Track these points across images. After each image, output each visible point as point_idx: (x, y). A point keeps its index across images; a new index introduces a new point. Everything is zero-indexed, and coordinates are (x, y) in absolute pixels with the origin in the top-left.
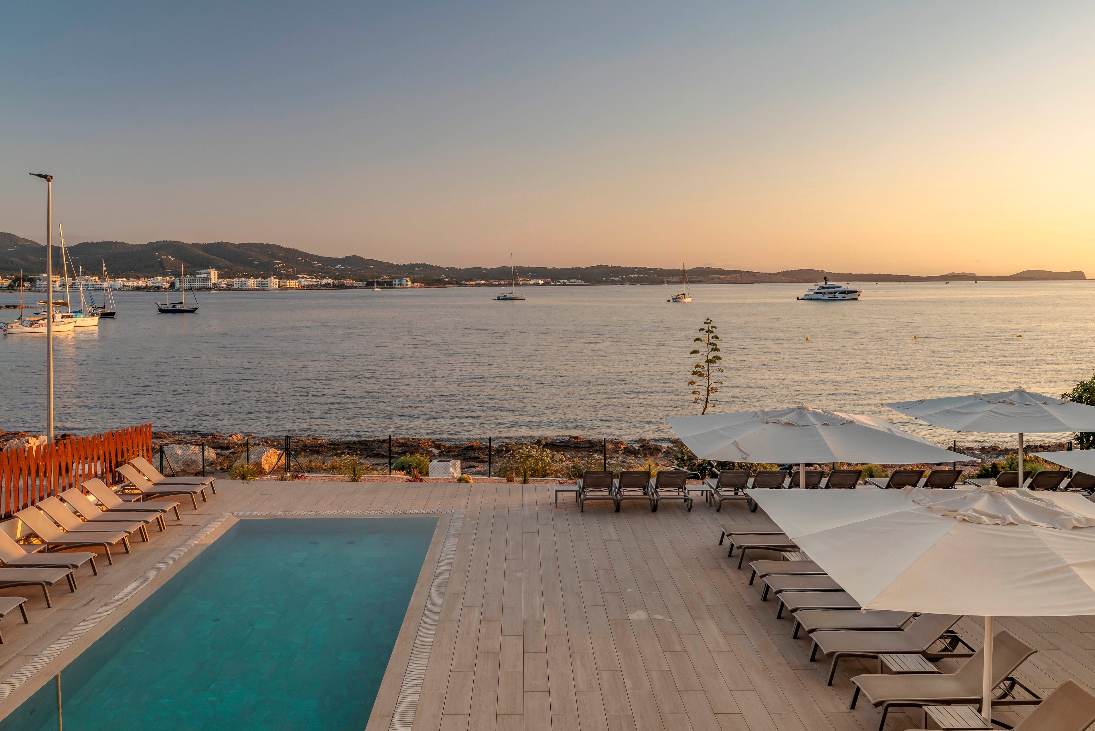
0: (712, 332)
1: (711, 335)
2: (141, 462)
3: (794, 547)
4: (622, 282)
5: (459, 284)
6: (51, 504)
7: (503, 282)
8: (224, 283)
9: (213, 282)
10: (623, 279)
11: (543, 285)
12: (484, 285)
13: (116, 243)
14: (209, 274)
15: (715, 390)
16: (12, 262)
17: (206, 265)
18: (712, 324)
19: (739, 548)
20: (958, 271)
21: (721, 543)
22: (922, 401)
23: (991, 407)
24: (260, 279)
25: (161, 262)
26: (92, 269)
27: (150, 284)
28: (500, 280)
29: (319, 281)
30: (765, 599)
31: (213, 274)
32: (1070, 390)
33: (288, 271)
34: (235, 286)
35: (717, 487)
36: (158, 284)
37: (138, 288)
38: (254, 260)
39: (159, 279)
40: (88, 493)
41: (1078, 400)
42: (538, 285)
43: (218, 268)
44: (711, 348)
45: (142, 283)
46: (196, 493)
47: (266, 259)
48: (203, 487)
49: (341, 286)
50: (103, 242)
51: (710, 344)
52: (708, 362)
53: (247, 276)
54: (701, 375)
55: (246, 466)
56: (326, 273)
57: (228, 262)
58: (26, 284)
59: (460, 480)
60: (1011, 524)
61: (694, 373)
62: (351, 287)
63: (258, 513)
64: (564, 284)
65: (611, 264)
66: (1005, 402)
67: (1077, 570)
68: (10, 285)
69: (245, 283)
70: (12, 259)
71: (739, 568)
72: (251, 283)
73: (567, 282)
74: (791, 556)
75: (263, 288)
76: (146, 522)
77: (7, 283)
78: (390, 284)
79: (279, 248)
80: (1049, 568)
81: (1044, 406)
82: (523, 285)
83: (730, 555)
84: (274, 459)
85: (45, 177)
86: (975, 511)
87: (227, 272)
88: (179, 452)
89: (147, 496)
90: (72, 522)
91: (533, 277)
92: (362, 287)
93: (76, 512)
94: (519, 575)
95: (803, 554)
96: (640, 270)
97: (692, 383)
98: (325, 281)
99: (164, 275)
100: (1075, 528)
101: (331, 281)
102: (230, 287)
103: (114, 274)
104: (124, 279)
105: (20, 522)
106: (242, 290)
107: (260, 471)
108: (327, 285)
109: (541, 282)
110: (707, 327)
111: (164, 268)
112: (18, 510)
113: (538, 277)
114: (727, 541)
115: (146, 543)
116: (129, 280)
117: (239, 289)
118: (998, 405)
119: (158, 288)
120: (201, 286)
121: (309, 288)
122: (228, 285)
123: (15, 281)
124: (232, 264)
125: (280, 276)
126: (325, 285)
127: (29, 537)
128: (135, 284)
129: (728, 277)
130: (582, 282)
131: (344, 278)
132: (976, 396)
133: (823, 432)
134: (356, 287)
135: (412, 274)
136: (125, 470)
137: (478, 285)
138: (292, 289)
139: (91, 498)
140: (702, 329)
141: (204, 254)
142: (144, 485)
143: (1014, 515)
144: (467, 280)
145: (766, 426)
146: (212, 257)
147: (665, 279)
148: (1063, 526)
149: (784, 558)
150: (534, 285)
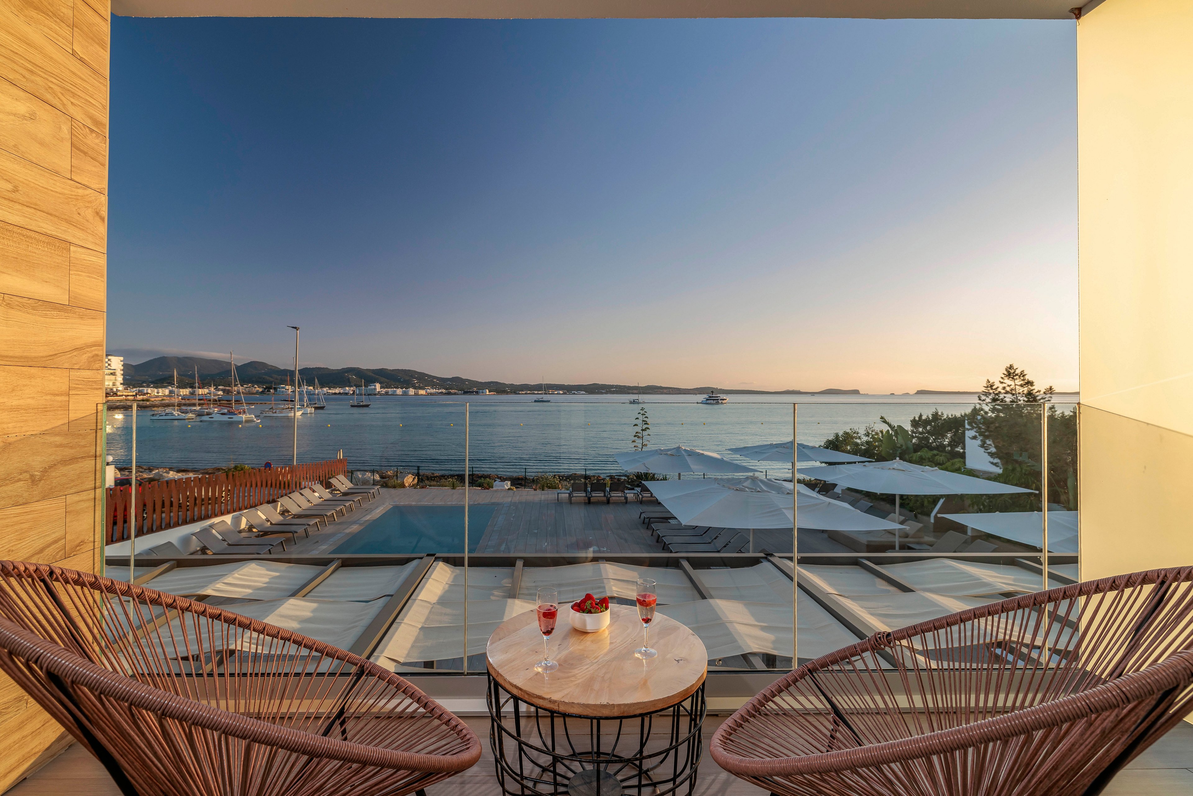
0: (645, 415)
1: (644, 416)
2: (341, 477)
3: (675, 518)
4: (606, 393)
5: (515, 393)
6: (296, 496)
7: (540, 392)
8: (384, 391)
9: (377, 391)
10: (607, 391)
11: (562, 394)
12: (529, 393)
13: (323, 368)
14: (375, 386)
15: (646, 445)
16: (264, 378)
17: (374, 381)
18: (645, 410)
19: (647, 518)
20: (791, 389)
21: (640, 518)
22: (745, 448)
23: (776, 449)
24: (404, 389)
25: (349, 379)
26: (310, 383)
27: (342, 391)
28: (538, 391)
29: (437, 391)
30: (657, 542)
31: (378, 386)
32: (822, 444)
33: (420, 385)
34: (390, 393)
35: (641, 492)
36: (347, 391)
37: (335, 394)
38: (401, 378)
39: (347, 388)
40: (314, 491)
41: (827, 448)
42: (560, 394)
43: (380, 383)
44: (644, 423)
45: (337, 391)
46: (370, 493)
47: (407, 378)
48: (374, 490)
49: (449, 394)
50: (316, 368)
51: (644, 421)
52: (643, 430)
53: (397, 388)
54: (639, 437)
55: (396, 481)
56: (441, 386)
57: (386, 380)
58: (271, 390)
59: (509, 489)
60: (759, 491)
61: (635, 436)
62: (455, 394)
63: (402, 503)
64: (574, 394)
65: (600, 383)
66: (784, 447)
67: (784, 511)
68: (262, 391)
69: (395, 391)
70: (264, 376)
71: (647, 528)
72: (399, 391)
73: (576, 393)
74: (672, 522)
75: (405, 394)
76: (345, 506)
77: (261, 390)
78: (477, 393)
79: (415, 372)
80: (772, 509)
81: (803, 449)
82: (551, 394)
83: (644, 523)
84: (411, 480)
85: (295, 328)
86: (743, 486)
87: (386, 385)
88: (360, 476)
89: (345, 494)
90: (305, 505)
91: (556, 390)
92: (461, 394)
93: (309, 501)
94: (536, 531)
95: (679, 521)
96: (617, 386)
97: (634, 441)
98: (440, 391)
99: (350, 386)
100: (788, 493)
101: (444, 391)
102: (387, 393)
103: (322, 386)
104: (327, 388)
105: (279, 503)
106: (394, 395)
107: (403, 486)
108: (441, 393)
109: (561, 392)
110: (642, 412)
111: (350, 382)
112: (278, 498)
113: (560, 390)
114: (643, 516)
115: (344, 517)
116: (330, 389)
117: (392, 395)
118: (780, 449)
119: (347, 394)
120: (371, 392)
121: (431, 394)
122: (386, 392)
123: (265, 389)
124: (388, 381)
125: (415, 388)
126: (440, 393)
127: (284, 512)
128: (333, 392)
129: (665, 391)
130: (584, 393)
131: (451, 389)
132: (771, 445)
133: (687, 458)
134: (458, 394)
135: (489, 387)
136: (333, 481)
137: (526, 394)
138: (422, 395)
139: (316, 494)
140: (639, 413)
141: (373, 375)
142: (343, 488)
143: (761, 488)
144: (520, 391)
145: (660, 456)
146: (377, 376)
147: (631, 391)
148: (783, 493)
149: (669, 523)
150: (557, 394)
